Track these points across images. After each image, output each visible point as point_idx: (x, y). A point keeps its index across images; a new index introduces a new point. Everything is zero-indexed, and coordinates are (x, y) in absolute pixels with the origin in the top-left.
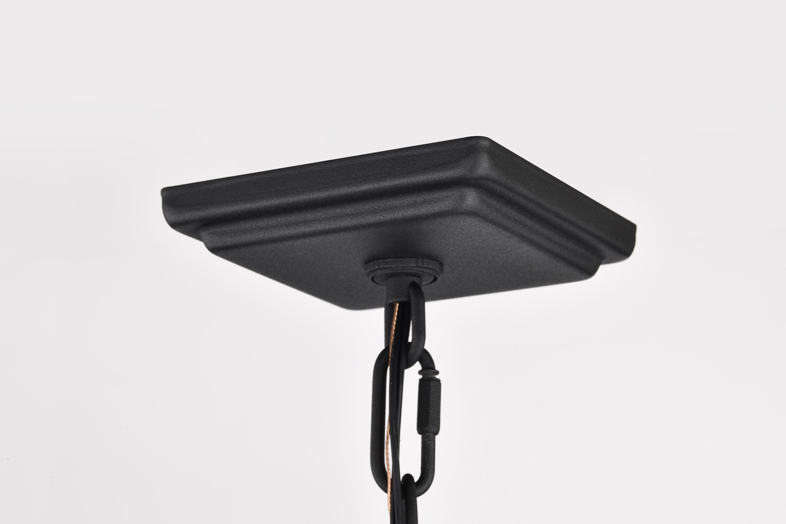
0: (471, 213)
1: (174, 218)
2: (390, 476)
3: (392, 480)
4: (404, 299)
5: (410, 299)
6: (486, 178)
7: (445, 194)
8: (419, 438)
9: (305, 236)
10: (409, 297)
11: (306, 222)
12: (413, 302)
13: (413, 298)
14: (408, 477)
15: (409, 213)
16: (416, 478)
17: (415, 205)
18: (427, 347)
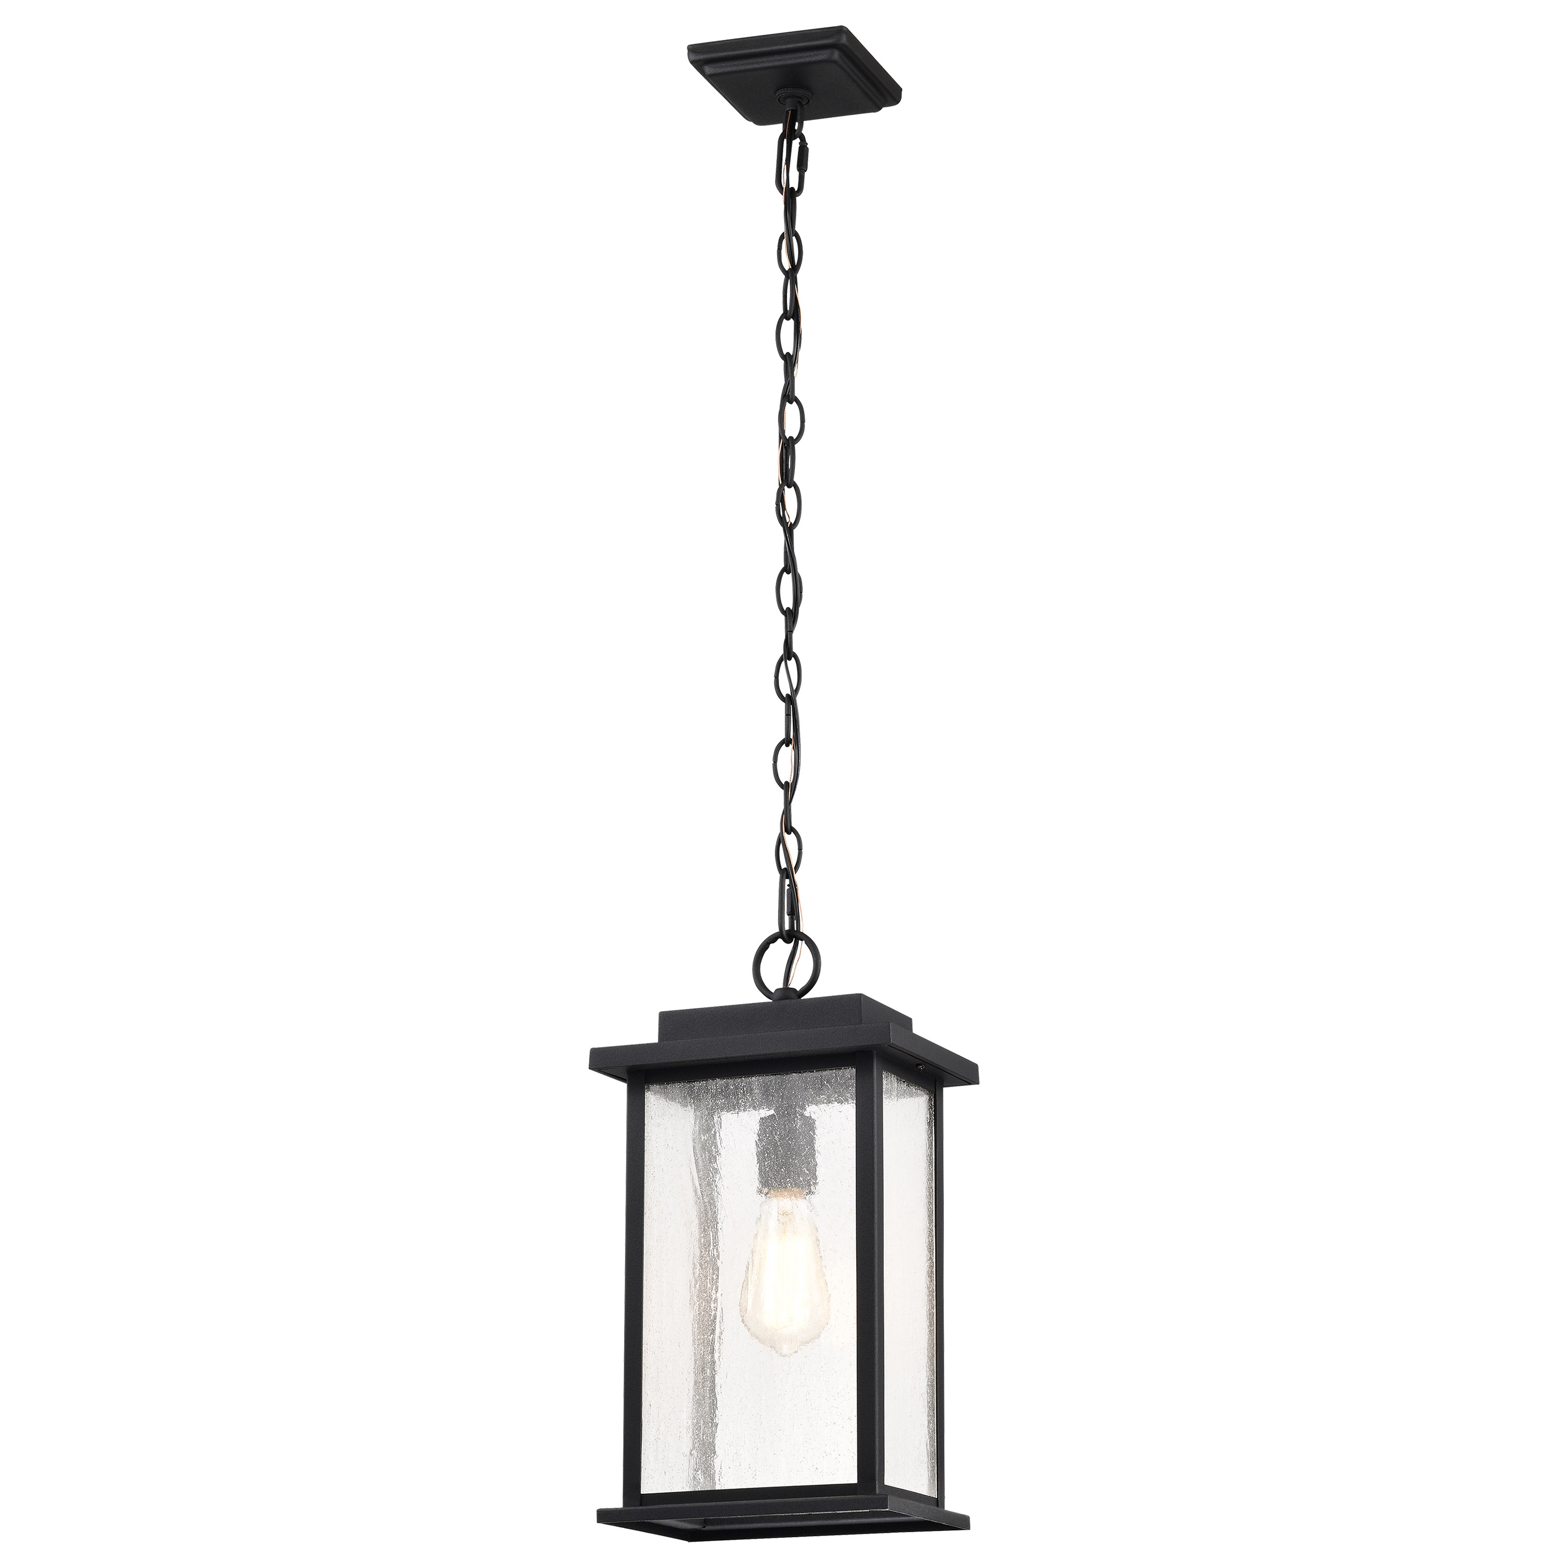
0: (835, 62)
1: (694, 58)
2: (784, 186)
3: (785, 188)
4: (795, 108)
5: (797, 108)
6: (844, 45)
7: (821, 52)
8: (797, 173)
9: (756, 69)
10: (797, 107)
11: (757, 63)
12: (799, 110)
13: (799, 107)
14: (793, 188)
15: (807, 60)
16: (796, 189)
17: (810, 56)
18: (803, 132)
